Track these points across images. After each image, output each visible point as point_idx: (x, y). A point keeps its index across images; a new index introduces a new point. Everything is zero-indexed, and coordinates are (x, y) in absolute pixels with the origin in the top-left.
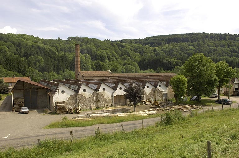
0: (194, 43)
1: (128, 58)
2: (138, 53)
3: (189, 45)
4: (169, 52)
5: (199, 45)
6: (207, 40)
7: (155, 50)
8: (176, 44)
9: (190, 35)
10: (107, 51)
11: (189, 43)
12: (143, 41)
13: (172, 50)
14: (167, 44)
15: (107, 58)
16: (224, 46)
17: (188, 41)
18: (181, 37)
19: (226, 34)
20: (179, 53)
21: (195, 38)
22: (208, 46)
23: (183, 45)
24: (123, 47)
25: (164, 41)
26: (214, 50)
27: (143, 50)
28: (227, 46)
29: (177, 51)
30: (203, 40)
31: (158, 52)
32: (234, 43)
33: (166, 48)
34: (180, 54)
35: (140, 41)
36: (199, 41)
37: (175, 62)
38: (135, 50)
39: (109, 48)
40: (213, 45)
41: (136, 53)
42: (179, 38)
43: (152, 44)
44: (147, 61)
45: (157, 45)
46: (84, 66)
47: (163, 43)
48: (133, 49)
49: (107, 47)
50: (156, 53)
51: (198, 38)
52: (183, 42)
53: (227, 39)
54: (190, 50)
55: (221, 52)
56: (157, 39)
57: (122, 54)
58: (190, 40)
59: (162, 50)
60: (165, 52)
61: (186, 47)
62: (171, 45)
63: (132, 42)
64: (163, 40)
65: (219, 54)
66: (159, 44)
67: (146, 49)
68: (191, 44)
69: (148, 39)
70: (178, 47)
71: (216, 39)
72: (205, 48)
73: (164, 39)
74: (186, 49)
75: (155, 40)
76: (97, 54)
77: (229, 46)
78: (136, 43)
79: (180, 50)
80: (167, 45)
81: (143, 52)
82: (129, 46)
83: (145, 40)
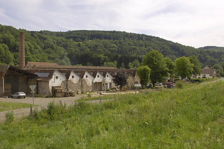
0: (116, 41)
1: (53, 52)
2: (62, 47)
3: (112, 43)
4: (94, 48)
5: (121, 43)
6: (127, 39)
7: (79, 45)
8: (100, 40)
9: (112, 32)
10: (29, 42)
11: (112, 40)
12: (65, 35)
13: (96, 46)
14: (90, 39)
15: (29, 50)
16: (141, 46)
17: (110, 39)
18: (103, 34)
19: (143, 35)
20: (103, 49)
21: (116, 36)
22: (129, 44)
23: (106, 42)
24: (45, 39)
25: (87, 37)
26: (134, 49)
27: (67, 44)
28: (144, 46)
29: (101, 48)
30: (124, 39)
31: (83, 48)
32: (150, 43)
33: (90, 43)
34: (104, 51)
35: (62, 34)
36: (120, 39)
37: (103, 58)
38: (59, 43)
39: (30, 39)
40: (132, 44)
41: (59, 46)
42: (102, 34)
43: (75, 39)
44: (75, 56)
45: (81, 40)
46: (4, 57)
47: (87, 38)
48: (56, 42)
49: (27, 38)
50: (80, 48)
51: (119, 37)
52: (105, 38)
53: (144, 39)
54: (113, 47)
55: (139, 51)
56: (80, 34)
57: (45, 47)
58: (112, 38)
59: (86, 46)
60: (89, 47)
61: (109, 44)
62: (94, 41)
63: (52, 34)
64: (86, 35)
65: (138, 53)
66: (83, 39)
67: (70, 43)
68: (113, 41)
69: (70, 33)
70: (102, 43)
71: (135, 39)
72: (126, 47)
73: (88, 34)
74: (109, 46)
75: (78, 34)
76: (16, 45)
77: (146, 46)
78: (57, 35)
79: (104, 46)
80: (90, 41)
81: (67, 46)
82: (51, 39)
83: (67, 34)
